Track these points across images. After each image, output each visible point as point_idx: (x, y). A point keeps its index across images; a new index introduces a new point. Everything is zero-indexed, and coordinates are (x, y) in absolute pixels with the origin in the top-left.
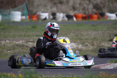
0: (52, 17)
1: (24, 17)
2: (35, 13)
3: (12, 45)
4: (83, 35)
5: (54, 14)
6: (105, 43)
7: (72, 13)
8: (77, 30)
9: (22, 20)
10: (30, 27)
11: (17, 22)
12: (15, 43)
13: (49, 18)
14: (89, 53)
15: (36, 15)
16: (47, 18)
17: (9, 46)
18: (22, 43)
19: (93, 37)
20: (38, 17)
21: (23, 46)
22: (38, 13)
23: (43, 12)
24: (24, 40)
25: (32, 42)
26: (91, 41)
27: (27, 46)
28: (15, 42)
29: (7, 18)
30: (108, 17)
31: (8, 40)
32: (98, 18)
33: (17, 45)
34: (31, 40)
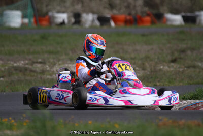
0: (73, 20)
3: (6, 67)
6: (164, 66)
10: (37, 37)
11: (15, 29)
12: (13, 65)
13: (69, 21)
15: (47, 17)
17: (3, 69)
18: (23, 66)
21: (26, 69)
22: (50, 14)
23: (59, 12)
24: (26, 59)
25: (40, 63)
26: (140, 62)
27: (32, 71)
28: (12, 63)
31: (2, 60)
33: (16, 69)
34: (40, 60)
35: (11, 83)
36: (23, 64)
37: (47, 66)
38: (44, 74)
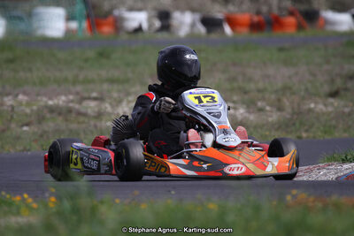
0: (157, 24)
1: (74, 25)
2: (109, 13)
3: (35, 108)
4: (250, 80)
5: (164, 16)
6: (316, 103)
7: (218, 12)
8: (234, 64)
9: (68, 32)
10: (91, 53)
12: (46, 102)
13: (150, 26)
14: (267, 133)
15: (110, 19)
16: (145, 26)
17: (28, 111)
18: (65, 104)
19: (280, 85)
20: (118, 24)
21: (70, 111)
22: (116, 13)
23: (131, 9)
24: (71, 93)
25: (95, 99)
26: (273, 97)
27: (79, 114)
28: (45, 99)
29: (22, 26)
30: (327, 22)
31: (25, 93)
32: (300, 27)
33: (52, 110)
34: (94, 95)
35: (41, 136)
36: (64, 102)
37: (107, 105)
38: (101, 120)
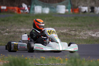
0: (90, 10)
1: (67, 10)
2: (77, 7)
5: (93, 8)
9: (66, 12)
10: (73, 18)
11: (62, 14)
12: (61, 31)
15: (78, 9)
16: (87, 11)
18: (66, 32)
21: (67, 34)
22: (79, 7)
23: (83, 6)
24: (67, 29)
25: (74, 31)
27: (70, 35)
28: (60, 30)
29: (53, 10)
34: (74, 29)
37: (77, 32)
38: (76, 36)
